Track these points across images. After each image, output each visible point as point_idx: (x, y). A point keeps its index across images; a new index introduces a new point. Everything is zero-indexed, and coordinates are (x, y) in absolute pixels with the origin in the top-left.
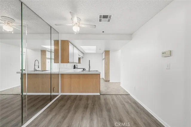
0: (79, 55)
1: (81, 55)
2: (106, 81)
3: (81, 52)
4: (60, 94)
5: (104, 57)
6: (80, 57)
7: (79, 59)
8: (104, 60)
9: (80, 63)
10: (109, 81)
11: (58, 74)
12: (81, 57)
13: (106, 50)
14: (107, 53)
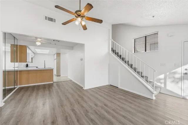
1: (33, 55)
2: (58, 76)
3: (33, 52)
4: (19, 86)
5: (56, 58)
6: (32, 57)
8: (56, 60)
10: (60, 76)
11: (18, 71)
13: (58, 53)
14: (58, 55)
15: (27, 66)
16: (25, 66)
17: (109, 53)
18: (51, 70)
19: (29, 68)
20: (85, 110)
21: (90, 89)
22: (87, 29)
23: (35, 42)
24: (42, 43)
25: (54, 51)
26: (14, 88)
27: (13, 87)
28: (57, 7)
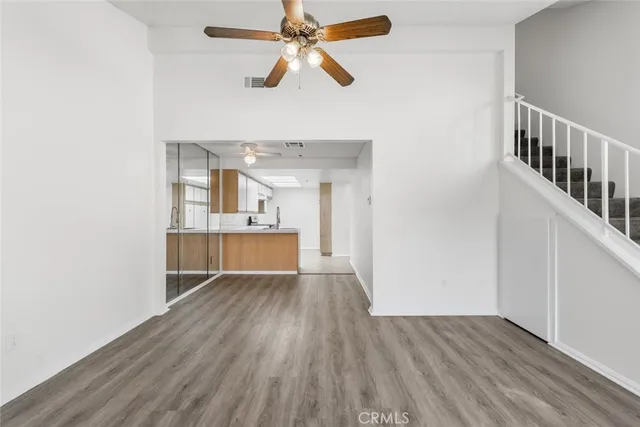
0: (261, 195)
1: (267, 193)
2: (324, 254)
3: (266, 185)
4: (222, 272)
6: (262, 198)
7: (261, 203)
9: (264, 213)
10: (330, 254)
11: (218, 234)
12: (265, 198)
13: (323, 182)
14: (325, 188)
15: (250, 222)
16: (246, 222)
17: (498, 164)
18: (293, 236)
19: (253, 229)
20: (312, 401)
21: (392, 319)
22: (353, 79)
23: (242, 157)
24: (258, 158)
25: (313, 177)
26: (208, 277)
27: (205, 272)
28: (211, 32)
